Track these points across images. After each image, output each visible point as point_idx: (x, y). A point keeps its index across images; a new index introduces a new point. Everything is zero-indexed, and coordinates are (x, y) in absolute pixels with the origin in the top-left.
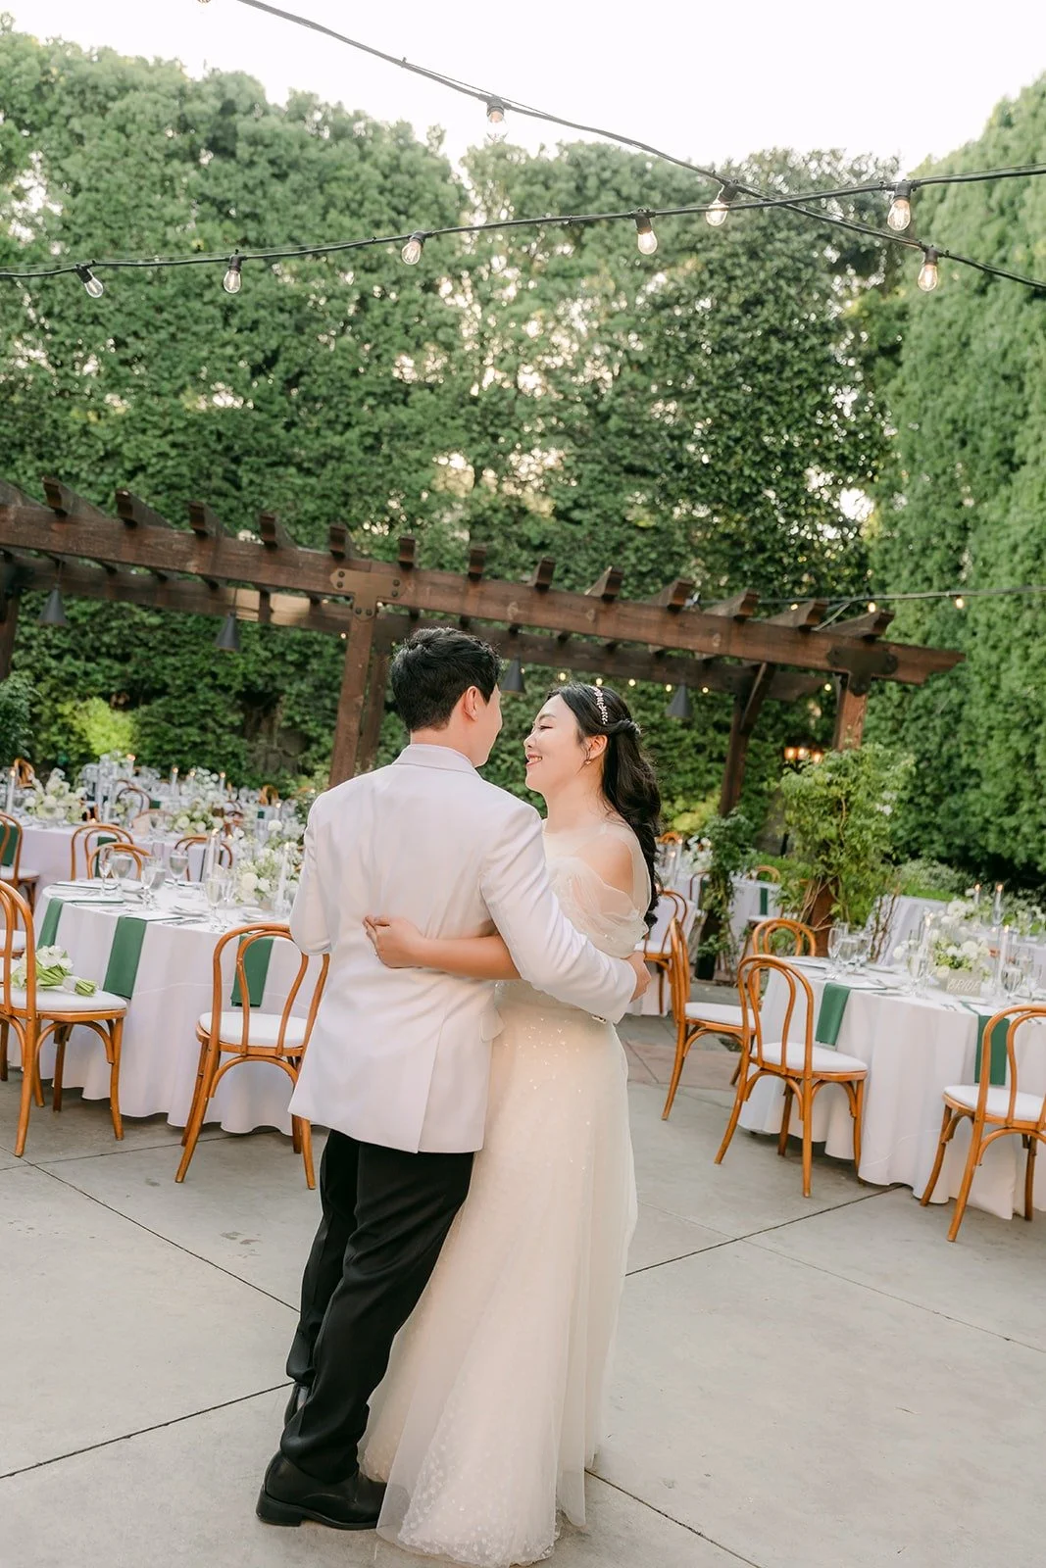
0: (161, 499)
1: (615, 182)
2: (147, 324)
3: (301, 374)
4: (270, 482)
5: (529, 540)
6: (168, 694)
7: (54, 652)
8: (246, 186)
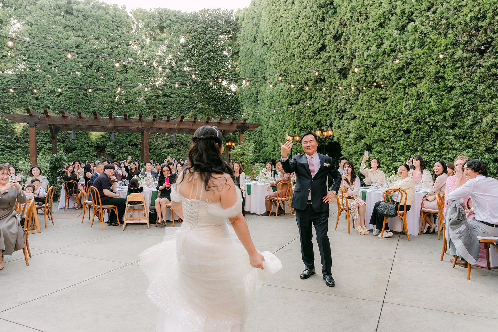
0: (68, 102)
1: (170, 18)
2: (57, 58)
3: (99, 68)
4: (96, 95)
5: (161, 102)
6: (76, 149)
7: (44, 142)
8: (77, 22)
